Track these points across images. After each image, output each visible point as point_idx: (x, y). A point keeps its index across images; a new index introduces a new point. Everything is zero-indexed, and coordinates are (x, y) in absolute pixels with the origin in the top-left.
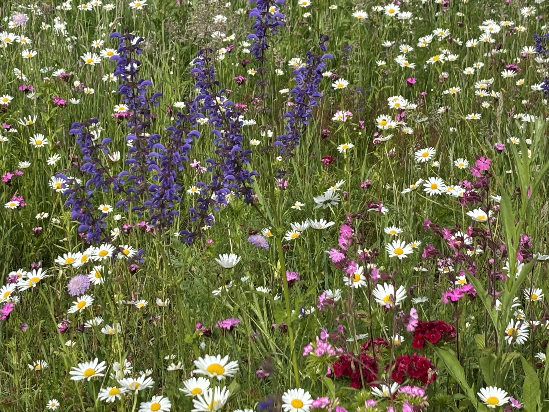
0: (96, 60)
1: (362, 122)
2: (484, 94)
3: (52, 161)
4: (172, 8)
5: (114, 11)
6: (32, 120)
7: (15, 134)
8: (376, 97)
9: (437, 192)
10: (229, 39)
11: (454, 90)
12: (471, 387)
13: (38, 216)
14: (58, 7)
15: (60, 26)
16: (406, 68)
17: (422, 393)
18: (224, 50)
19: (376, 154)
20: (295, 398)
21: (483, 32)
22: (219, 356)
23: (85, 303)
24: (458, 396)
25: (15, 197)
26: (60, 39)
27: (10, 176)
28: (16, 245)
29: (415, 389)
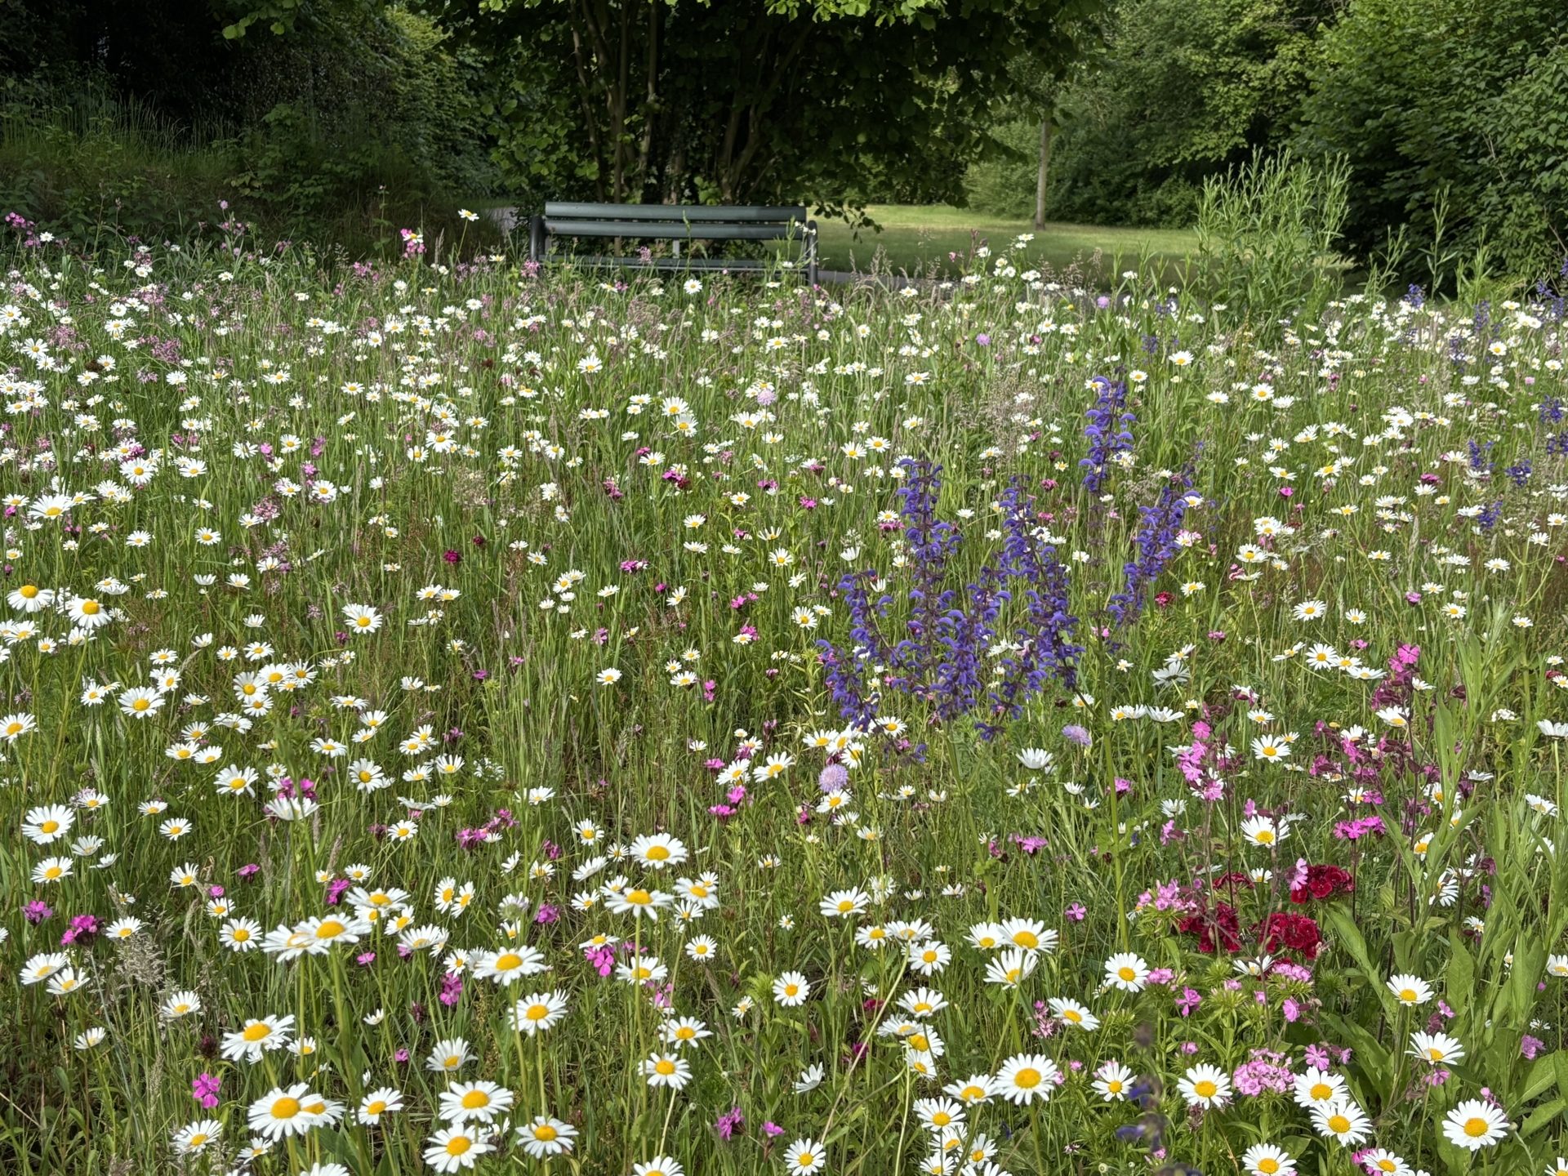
0: (860, 452)
1: (1213, 546)
2: (1388, 515)
3: (795, 582)
4: (958, 376)
5: (881, 377)
6: (774, 534)
7: (749, 542)
8: (1232, 507)
9: (1325, 665)
10: (1033, 424)
11: (1349, 509)
12: (1374, 967)
13: (774, 656)
14: (810, 370)
15: (811, 396)
16: (1282, 479)
17: (1306, 975)
18: (1026, 439)
19: (1232, 594)
20: (1124, 965)
21: (1388, 425)
22: (1030, 920)
23: (839, 800)
24: (1351, 972)
25: (745, 628)
26: (810, 413)
27: (741, 600)
28: (744, 689)
29: (1297, 970)
